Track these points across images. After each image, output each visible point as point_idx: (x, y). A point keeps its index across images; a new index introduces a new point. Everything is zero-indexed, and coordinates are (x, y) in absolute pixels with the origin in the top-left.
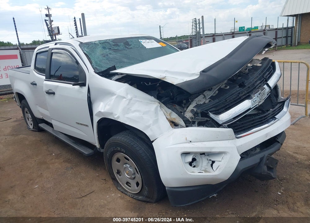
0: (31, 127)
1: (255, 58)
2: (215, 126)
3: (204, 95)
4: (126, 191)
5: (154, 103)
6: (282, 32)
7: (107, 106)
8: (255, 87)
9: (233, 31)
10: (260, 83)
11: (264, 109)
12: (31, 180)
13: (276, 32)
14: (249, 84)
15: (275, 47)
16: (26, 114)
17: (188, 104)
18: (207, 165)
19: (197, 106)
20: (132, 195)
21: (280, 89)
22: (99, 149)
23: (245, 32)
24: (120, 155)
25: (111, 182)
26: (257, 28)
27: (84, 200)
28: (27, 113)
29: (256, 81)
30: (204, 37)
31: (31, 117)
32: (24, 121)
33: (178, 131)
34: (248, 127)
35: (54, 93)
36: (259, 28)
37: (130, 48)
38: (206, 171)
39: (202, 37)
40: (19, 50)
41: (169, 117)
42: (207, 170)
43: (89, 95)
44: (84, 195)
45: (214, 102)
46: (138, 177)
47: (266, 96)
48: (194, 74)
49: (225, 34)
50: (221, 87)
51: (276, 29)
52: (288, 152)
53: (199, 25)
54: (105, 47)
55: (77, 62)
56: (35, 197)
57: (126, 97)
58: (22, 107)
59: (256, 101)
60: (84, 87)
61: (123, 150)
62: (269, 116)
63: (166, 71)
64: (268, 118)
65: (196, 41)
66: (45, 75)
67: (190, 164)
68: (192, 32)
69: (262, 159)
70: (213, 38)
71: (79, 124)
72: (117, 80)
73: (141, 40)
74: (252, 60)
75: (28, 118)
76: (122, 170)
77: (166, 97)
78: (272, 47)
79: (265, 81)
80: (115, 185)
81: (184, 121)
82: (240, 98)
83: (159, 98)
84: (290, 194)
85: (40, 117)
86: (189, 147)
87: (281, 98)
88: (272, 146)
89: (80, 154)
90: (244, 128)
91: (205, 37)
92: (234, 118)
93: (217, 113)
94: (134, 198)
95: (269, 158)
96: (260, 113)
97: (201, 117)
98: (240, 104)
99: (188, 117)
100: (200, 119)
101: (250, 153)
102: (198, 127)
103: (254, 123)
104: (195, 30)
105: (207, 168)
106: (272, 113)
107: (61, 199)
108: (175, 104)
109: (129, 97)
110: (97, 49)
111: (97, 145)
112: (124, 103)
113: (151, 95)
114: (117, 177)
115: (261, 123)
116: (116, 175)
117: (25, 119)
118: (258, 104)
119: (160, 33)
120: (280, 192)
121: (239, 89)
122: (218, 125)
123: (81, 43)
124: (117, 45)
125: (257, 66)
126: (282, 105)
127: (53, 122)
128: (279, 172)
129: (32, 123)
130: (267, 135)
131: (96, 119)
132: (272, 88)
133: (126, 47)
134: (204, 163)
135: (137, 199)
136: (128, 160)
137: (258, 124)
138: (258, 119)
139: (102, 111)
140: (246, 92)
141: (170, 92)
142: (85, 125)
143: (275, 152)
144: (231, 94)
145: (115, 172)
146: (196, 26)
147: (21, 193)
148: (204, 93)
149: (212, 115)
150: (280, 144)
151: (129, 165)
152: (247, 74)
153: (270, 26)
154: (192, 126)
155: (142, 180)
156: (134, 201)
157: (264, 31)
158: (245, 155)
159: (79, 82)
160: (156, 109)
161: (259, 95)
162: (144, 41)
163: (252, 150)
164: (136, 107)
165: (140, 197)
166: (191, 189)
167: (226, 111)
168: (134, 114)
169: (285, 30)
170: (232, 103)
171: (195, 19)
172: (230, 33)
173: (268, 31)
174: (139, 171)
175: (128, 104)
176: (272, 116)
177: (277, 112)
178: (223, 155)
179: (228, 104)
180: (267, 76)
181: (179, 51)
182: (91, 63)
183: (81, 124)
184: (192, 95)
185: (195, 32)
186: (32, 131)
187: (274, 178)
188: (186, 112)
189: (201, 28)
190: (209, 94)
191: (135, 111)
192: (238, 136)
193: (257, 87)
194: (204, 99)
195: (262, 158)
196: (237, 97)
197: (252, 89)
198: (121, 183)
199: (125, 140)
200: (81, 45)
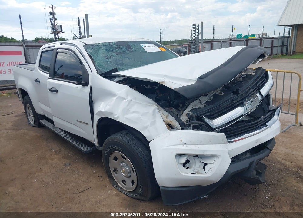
0: (32, 123)
1: (249, 67)
2: (209, 130)
3: (200, 100)
4: (121, 188)
5: (152, 106)
6: (279, 41)
7: (108, 106)
8: (248, 95)
9: (231, 37)
10: (253, 91)
11: (256, 116)
12: (30, 174)
13: (273, 41)
14: (242, 92)
15: (271, 55)
16: (28, 110)
17: (184, 108)
18: (200, 167)
19: (193, 110)
20: (127, 193)
21: (272, 98)
22: (98, 147)
23: (242, 39)
24: (118, 154)
25: (107, 180)
26: (254, 35)
27: (81, 195)
28: (28, 108)
29: (249, 89)
30: (202, 42)
31: (32, 113)
32: (25, 116)
33: (174, 133)
34: (240, 132)
35: (57, 91)
36: (256, 37)
37: (132, 52)
38: (198, 173)
39: (200, 42)
40: (24, 47)
41: (165, 120)
42: (199, 171)
43: (91, 95)
44: (81, 190)
45: (208, 107)
46: (134, 176)
47: (258, 104)
48: (191, 80)
49: (223, 40)
50: (216, 93)
51: (273, 38)
52: (277, 158)
53: (198, 30)
54: (108, 49)
55: (81, 63)
56: (34, 190)
57: (126, 98)
58: (24, 102)
59: (248, 108)
60: (86, 87)
61: (121, 149)
62: (260, 123)
63: (165, 76)
64: (259, 125)
65: (194, 46)
66: (49, 73)
67: (184, 165)
68: (191, 37)
69: (251, 164)
70: (211, 44)
71: (79, 122)
72: (118, 82)
73: (143, 45)
74: (246, 70)
75: (29, 114)
76: (118, 169)
77: (164, 100)
78: (265, 58)
79: (258, 89)
80: (111, 182)
81: (180, 124)
82: (233, 104)
83: (157, 101)
84: (277, 199)
85: (41, 113)
86: (183, 149)
87: (273, 106)
88: (261, 151)
89: (79, 151)
90: (236, 133)
91: (204, 42)
92: (227, 124)
93: (211, 117)
94: (128, 196)
95: (259, 163)
96: (252, 120)
97: (196, 121)
98: (234, 110)
99: (183, 120)
100: (195, 122)
101: (240, 158)
102: (193, 130)
103: (246, 129)
104: (194, 36)
105: (199, 170)
106: (263, 121)
107: (60, 193)
108: (172, 107)
109: (129, 98)
110: (101, 51)
111: (96, 143)
112: (124, 104)
113: (150, 97)
114: (114, 175)
115: (253, 129)
116: (112, 173)
117: (26, 114)
118: (250, 111)
119: (160, 36)
120: (268, 197)
121: (233, 96)
122: (212, 129)
123: (86, 44)
124: (120, 48)
125: (251, 75)
126: (273, 113)
127: (55, 119)
128: (267, 177)
129: (33, 118)
130: (257, 141)
131: (96, 118)
132: (264, 97)
133: (128, 50)
134: (197, 165)
135: (132, 197)
136: (125, 159)
137: (249, 131)
138: (250, 125)
139: (103, 110)
140: (239, 99)
141: (168, 96)
142: (85, 123)
143: (264, 157)
144: (225, 101)
145: (112, 170)
146: (195, 32)
147: (21, 186)
148: (200, 98)
149: (206, 120)
150: (269, 150)
151: (125, 163)
152: (242, 82)
153: (267, 35)
154: (187, 129)
155: (137, 178)
156: (129, 199)
157: (260, 39)
158: (235, 159)
159: (82, 82)
160: (154, 111)
161: (251, 102)
162: (145, 45)
163: (242, 155)
164: (135, 108)
165: (135, 195)
166: (184, 189)
167: (220, 116)
168: (133, 115)
169: (281, 39)
170: (225, 109)
171: (195, 25)
172: (227, 40)
173: (264, 39)
174: (135, 170)
175: (128, 105)
176: (263, 123)
177: (267, 120)
178: (215, 158)
179: (222, 110)
180: (260, 84)
181: (178, 57)
182: (94, 64)
183: (82, 122)
184: (188, 99)
185: (194, 37)
186: (33, 127)
187: (263, 183)
188: (182, 116)
189: (200, 33)
190: (204, 99)
191: (134, 112)
192: (230, 141)
193: (250, 95)
194: (200, 104)
195: (252, 162)
196: (230, 104)
197: (245, 97)
198: (116, 181)
199: (124, 139)
200: (86, 46)
